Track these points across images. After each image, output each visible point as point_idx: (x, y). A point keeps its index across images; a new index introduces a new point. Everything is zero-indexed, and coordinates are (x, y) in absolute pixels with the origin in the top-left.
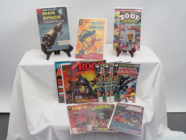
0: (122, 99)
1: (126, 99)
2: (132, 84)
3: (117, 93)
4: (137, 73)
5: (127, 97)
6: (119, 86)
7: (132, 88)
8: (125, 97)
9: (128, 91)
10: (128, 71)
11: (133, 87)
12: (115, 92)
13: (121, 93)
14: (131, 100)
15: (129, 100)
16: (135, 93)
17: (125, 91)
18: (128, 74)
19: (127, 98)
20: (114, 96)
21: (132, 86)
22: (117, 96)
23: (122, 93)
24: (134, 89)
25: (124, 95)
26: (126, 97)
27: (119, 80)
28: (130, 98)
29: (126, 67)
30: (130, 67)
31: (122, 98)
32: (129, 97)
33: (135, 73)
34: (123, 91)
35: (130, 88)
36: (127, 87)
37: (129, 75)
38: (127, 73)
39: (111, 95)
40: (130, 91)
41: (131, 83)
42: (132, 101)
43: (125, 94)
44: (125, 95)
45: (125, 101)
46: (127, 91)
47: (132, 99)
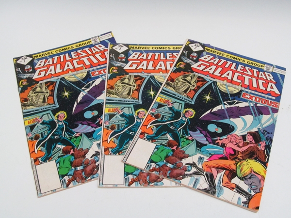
0: (194, 170)
1: (211, 178)
2: (252, 126)
3: (175, 136)
4: (277, 92)
5: (219, 168)
6: (192, 112)
7: (249, 138)
8: (210, 167)
9: (229, 145)
10: (236, 74)
11: (256, 136)
12: (162, 130)
13: (193, 146)
14: (240, 190)
15: (226, 190)
16: (265, 164)
17: (214, 142)
18: (238, 84)
19: (219, 176)
20: (153, 145)
21: (251, 134)
22: (168, 151)
23: (199, 145)
24: (261, 147)
25: (206, 158)
26: (214, 171)
27: (195, 91)
28: (236, 181)
29: (230, 60)
30: (245, 65)
31: (193, 165)
32: (232, 174)
33: (269, 89)
34: (203, 140)
35: (244, 137)
36: (228, 129)
37: (240, 88)
38: (235, 79)
39: (142, 134)
40: (240, 150)
41: (249, 118)
42: (244, 199)
43: (212, 157)
44: (210, 159)
45: (206, 185)
46: (223, 145)
47: (245, 187)
